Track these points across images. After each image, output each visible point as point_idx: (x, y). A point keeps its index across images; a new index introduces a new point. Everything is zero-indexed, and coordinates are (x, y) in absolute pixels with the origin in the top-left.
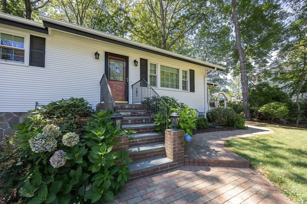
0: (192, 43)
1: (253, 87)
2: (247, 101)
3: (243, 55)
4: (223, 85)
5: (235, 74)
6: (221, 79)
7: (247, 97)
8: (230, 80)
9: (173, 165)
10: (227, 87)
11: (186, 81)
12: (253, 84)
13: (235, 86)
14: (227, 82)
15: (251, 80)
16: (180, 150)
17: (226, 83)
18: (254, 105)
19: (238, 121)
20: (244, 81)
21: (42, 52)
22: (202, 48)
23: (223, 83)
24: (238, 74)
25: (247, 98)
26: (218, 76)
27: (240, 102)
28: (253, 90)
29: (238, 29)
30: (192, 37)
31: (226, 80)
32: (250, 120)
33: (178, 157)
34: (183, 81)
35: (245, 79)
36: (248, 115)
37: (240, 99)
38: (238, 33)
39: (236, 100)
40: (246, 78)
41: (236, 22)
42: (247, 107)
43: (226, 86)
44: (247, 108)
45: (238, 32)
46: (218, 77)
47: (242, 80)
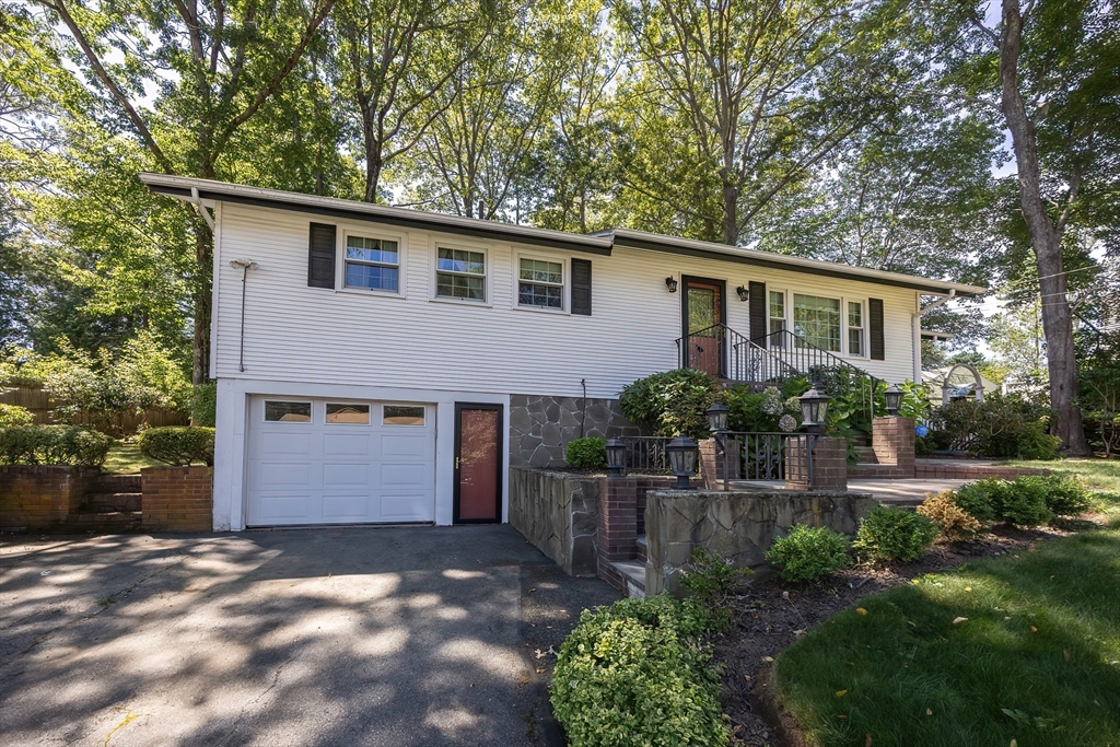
0: (829, 195)
1: (1097, 339)
2: (1066, 389)
3: (1047, 234)
4: (966, 336)
5: (1016, 300)
6: (956, 317)
7: (1067, 375)
8: (996, 317)
9: (896, 472)
10: (982, 347)
11: (857, 331)
12: (1094, 329)
13: (1018, 340)
14: (981, 326)
15: (1090, 317)
16: (908, 449)
17: (976, 331)
18: (1098, 403)
19: (1031, 441)
20: (1056, 325)
21: (587, 287)
22: (871, 207)
23: (965, 332)
24: (1030, 294)
25: (1067, 381)
26: (943, 305)
27: (1042, 394)
28: (1099, 352)
29: (1028, 146)
30: (830, 174)
31: (978, 318)
32: (1083, 453)
33: (905, 461)
34: (850, 330)
35: (1058, 315)
36: (1072, 437)
37: (1037, 382)
38: (1026, 161)
39: (1023, 388)
40: (1062, 313)
41: (1017, 124)
42: (1070, 411)
43: (976, 342)
44: (1067, 414)
45: (1028, 157)
46: (942, 308)
47: (1045, 318)
